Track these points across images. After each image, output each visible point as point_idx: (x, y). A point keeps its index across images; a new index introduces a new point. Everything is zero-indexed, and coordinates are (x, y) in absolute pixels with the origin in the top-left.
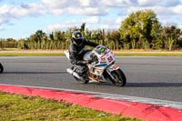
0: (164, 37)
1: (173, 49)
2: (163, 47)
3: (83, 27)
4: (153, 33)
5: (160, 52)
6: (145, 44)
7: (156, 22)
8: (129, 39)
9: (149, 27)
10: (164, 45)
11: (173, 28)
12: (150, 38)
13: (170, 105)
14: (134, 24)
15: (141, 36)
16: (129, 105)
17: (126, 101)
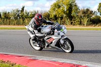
0: (81, 17)
1: (88, 25)
2: (81, 23)
3: (23, 9)
4: (73, 13)
5: (78, 27)
6: (68, 21)
7: (76, 6)
8: (56, 18)
9: (70, 9)
10: (81, 22)
11: (88, 10)
12: (71, 17)
13: (87, 65)
14: (59, 7)
15: (65, 15)
16: (57, 65)
17: (55, 61)
